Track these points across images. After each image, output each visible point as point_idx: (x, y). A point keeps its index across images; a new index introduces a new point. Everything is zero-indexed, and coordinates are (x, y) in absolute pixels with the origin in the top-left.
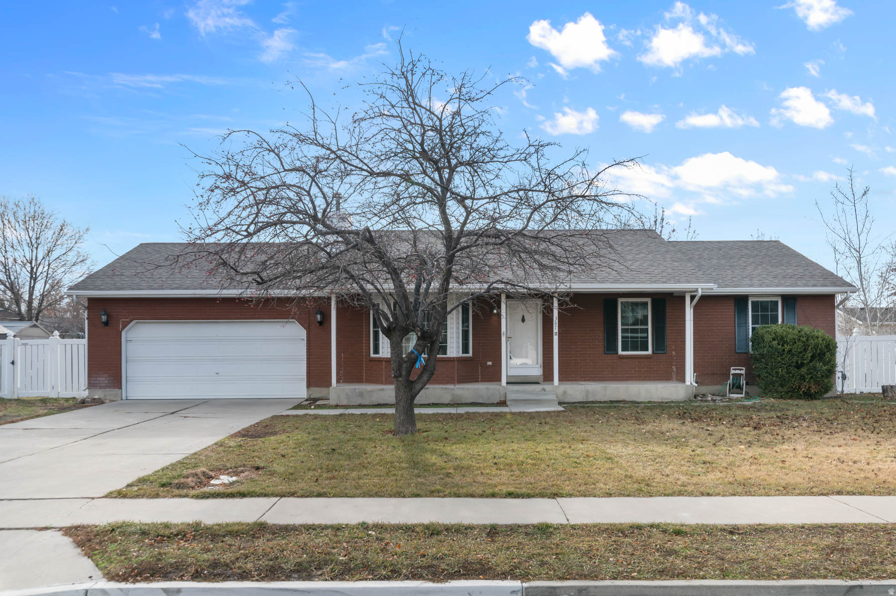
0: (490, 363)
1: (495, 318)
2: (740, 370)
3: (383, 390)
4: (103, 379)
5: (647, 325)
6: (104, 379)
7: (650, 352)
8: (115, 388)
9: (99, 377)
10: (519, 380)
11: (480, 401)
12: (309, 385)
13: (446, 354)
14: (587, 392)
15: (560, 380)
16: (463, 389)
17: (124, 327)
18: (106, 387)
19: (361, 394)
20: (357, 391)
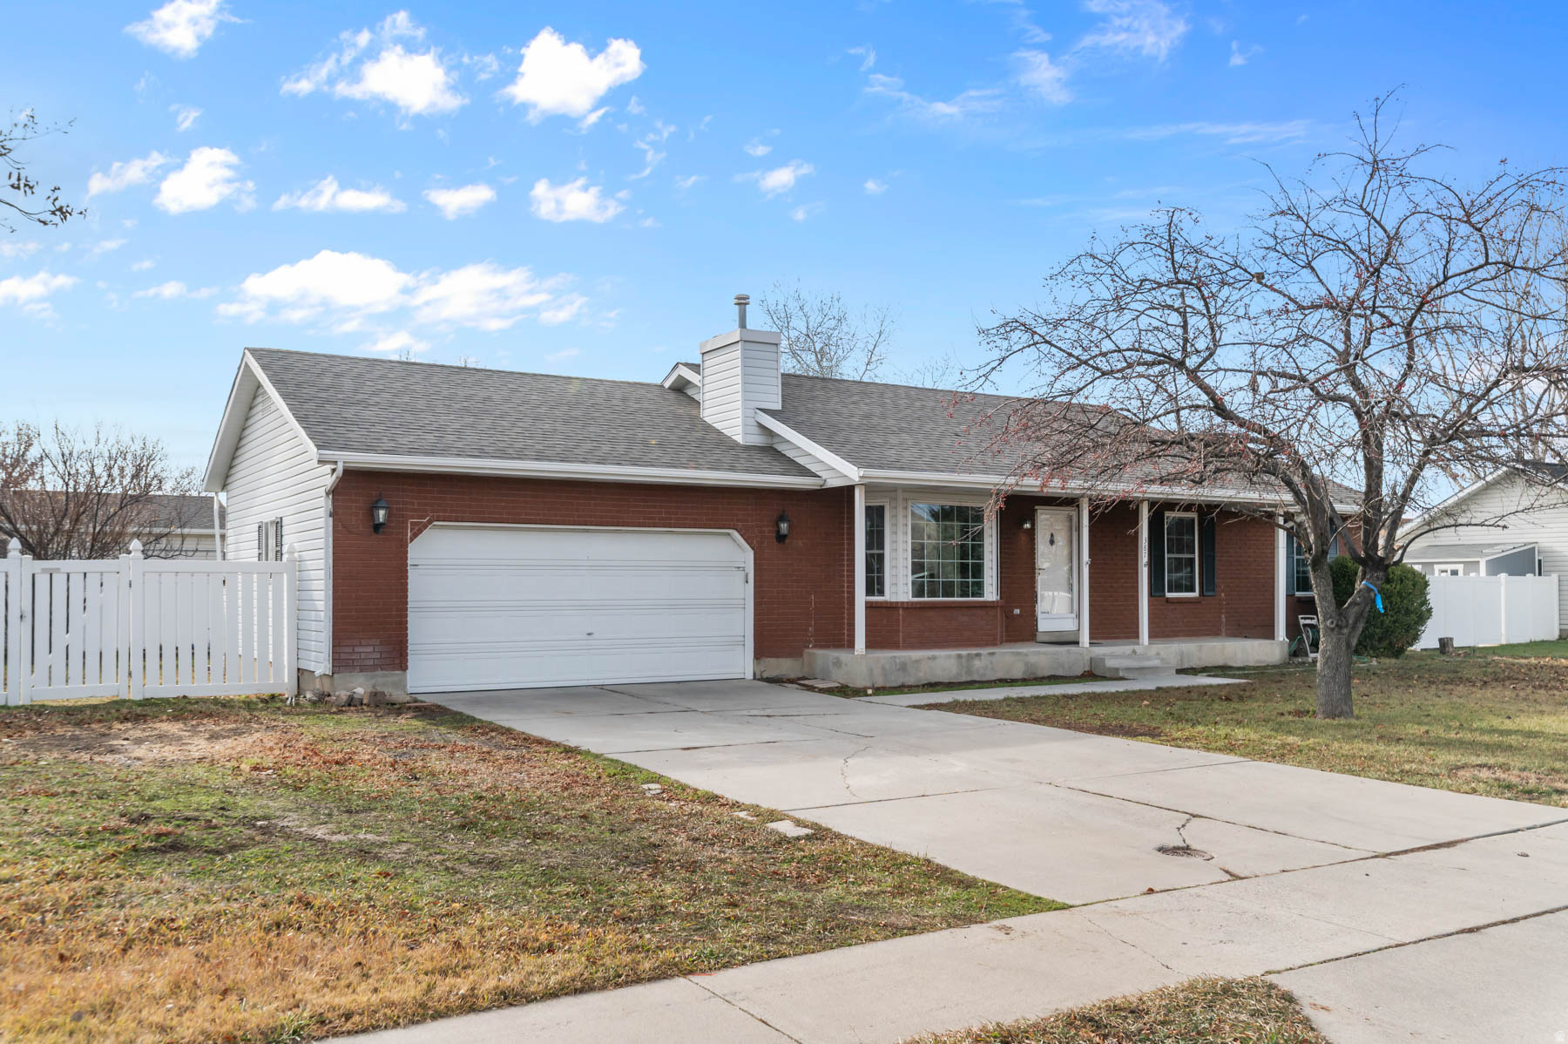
0: (1017, 611)
1: (1024, 538)
2: (1312, 619)
3: (934, 658)
4: (368, 650)
5: (1194, 553)
6: (371, 649)
7: (1196, 594)
8: (394, 669)
9: (361, 645)
10: (1054, 639)
11: (1060, 673)
12: (759, 654)
13: (981, 595)
14: (1182, 654)
15: (1152, 635)
16: (1039, 653)
17: (415, 536)
18: (374, 668)
19: (903, 667)
20: (898, 661)
